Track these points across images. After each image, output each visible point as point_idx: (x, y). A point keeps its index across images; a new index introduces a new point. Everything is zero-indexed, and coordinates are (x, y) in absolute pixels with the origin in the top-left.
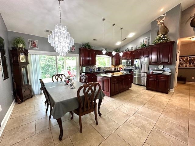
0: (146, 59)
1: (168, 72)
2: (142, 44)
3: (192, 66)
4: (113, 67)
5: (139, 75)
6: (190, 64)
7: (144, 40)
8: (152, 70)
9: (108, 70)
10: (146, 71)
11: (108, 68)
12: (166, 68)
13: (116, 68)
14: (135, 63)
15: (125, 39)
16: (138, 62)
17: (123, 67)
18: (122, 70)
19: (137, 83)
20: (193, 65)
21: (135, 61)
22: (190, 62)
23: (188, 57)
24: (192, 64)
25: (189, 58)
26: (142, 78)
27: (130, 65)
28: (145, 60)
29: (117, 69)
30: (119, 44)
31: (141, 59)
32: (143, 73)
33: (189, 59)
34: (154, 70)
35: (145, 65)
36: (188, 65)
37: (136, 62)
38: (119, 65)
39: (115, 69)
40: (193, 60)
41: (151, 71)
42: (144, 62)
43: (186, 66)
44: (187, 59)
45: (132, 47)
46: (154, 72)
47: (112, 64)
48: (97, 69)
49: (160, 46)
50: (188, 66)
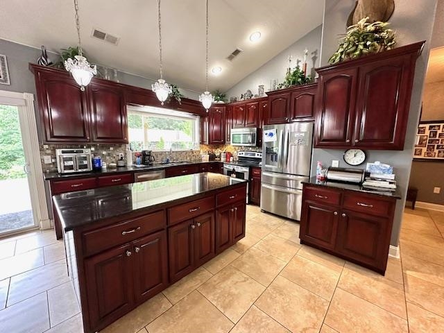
0: (305, 127)
1: (384, 180)
2: (292, 72)
3: (436, 155)
4: (206, 149)
5: (282, 183)
6: (430, 148)
7: (298, 62)
8: (323, 168)
9: (186, 160)
10: (302, 170)
11: (186, 152)
12: (377, 163)
13: (217, 152)
14: (266, 139)
15: (237, 52)
16: (275, 136)
17: (235, 152)
18: (231, 159)
19: (272, 211)
20: (439, 152)
21: (268, 132)
22: (431, 141)
23: (427, 126)
24: (438, 148)
25: (431, 127)
26: (289, 193)
27: (255, 145)
28: (299, 129)
29: (220, 157)
30: (218, 71)
31: (288, 125)
32: (292, 177)
33: (427, 132)
34: (331, 169)
35: (302, 148)
36: (425, 150)
37: (271, 135)
38: (224, 143)
39: (212, 157)
40: (440, 135)
41: (320, 173)
42: (296, 135)
43: (418, 153)
44: (424, 132)
45: (261, 87)
46: (331, 176)
47: (202, 142)
48: (139, 159)
49: (358, 70)
50: (423, 154)
